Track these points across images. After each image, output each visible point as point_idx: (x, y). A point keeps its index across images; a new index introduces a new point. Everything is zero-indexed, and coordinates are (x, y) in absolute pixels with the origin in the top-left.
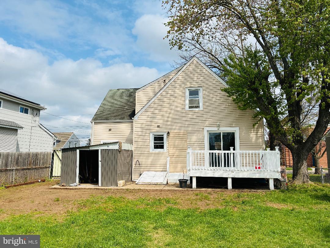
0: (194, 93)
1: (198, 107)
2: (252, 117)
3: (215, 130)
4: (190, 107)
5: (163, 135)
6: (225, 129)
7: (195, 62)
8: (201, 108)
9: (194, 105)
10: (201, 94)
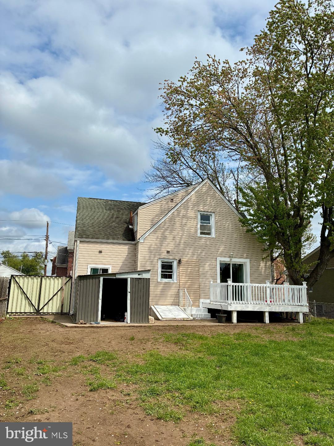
0: (205, 218)
1: (209, 234)
2: (261, 250)
3: (227, 260)
4: (202, 233)
5: (172, 263)
6: (237, 261)
7: (208, 185)
8: (213, 235)
9: (205, 231)
10: (213, 220)
